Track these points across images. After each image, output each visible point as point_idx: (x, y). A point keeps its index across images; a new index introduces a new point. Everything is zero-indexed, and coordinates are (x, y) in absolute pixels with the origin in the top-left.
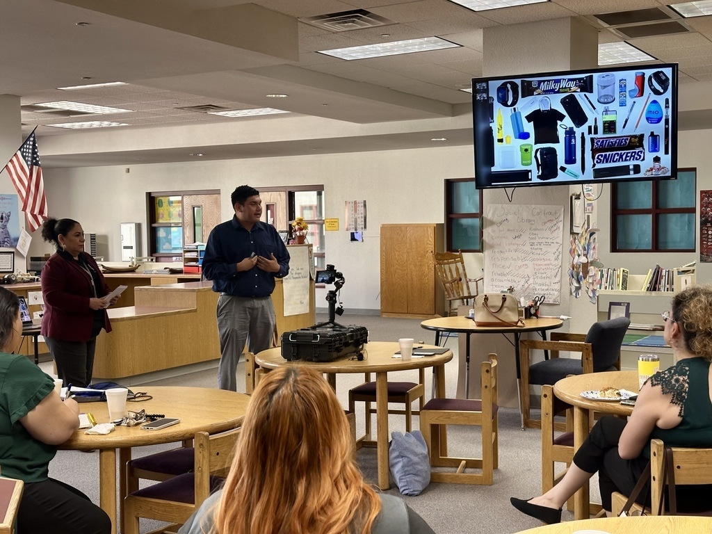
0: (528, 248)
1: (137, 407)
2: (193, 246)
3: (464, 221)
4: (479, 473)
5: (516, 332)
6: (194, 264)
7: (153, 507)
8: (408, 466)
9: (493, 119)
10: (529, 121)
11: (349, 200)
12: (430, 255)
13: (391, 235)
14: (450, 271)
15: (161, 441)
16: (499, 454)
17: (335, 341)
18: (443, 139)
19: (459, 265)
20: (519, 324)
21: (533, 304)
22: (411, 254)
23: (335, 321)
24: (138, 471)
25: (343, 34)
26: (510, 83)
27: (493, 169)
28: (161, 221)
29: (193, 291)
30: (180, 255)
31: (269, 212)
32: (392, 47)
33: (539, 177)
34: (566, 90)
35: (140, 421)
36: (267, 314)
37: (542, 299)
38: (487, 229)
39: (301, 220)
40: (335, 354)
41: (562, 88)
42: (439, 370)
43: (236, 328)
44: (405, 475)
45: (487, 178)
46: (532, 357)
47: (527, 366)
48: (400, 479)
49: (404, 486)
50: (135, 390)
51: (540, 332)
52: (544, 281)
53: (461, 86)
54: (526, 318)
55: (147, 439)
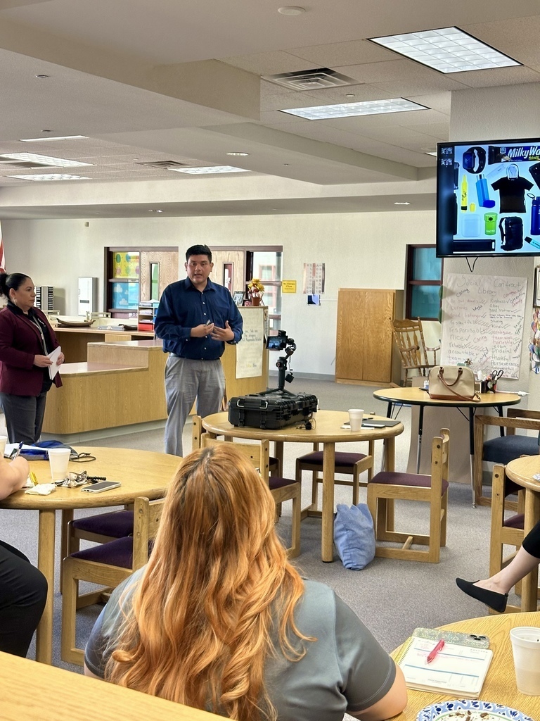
0: (488, 320)
1: (79, 468)
2: (147, 303)
3: (425, 289)
4: (425, 550)
5: (471, 407)
6: (148, 321)
7: (92, 570)
8: (353, 540)
9: (457, 185)
10: (495, 189)
11: (307, 262)
12: (388, 322)
13: (349, 300)
14: (408, 339)
15: (101, 504)
16: (447, 532)
17: (283, 408)
18: (407, 203)
19: (418, 333)
20: (475, 398)
21: (491, 378)
22: (368, 320)
23: (285, 388)
24: (79, 532)
25: (307, 93)
26: (477, 148)
27: (455, 238)
28: (118, 276)
29: (146, 349)
30: (134, 312)
31: (227, 271)
32: (357, 108)
33: (502, 247)
34: (535, 158)
35: (81, 483)
36: (216, 378)
37: (500, 374)
38: (447, 298)
39: (257, 281)
40: (283, 422)
41: (532, 156)
42: (389, 442)
43: (183, 391)
44: (349, 549)
45: (448, 246)
46: (487, 433)
47: (481, 442)
48: (344, 553)
49: (348, 560)
50: (80, 450)
51: (496, 408)
52: (503, 355)
53: (427, 149)
54: (482, 392)
55: (86, 501)
